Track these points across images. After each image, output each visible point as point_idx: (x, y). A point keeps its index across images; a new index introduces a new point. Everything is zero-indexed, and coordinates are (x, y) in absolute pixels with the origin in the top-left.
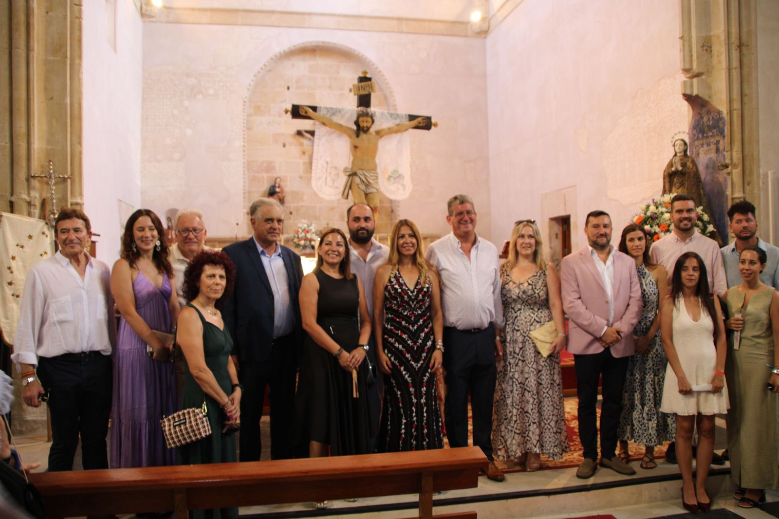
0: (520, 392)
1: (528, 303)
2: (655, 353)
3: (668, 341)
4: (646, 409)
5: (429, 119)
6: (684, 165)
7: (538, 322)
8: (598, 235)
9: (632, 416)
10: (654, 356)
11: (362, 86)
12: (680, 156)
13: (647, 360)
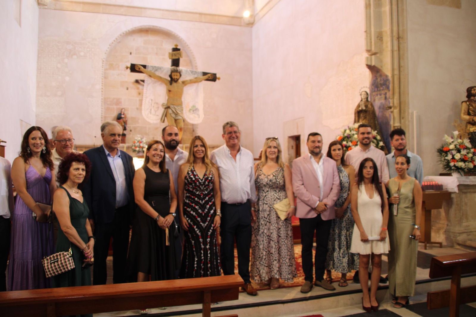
0: (268, 241)
1: (273, 187)
2: (347, 218)
3: (355, 211)
4: (342, 251)
5: (215, 75)
6: (366, 106)
7: (279, 199)
8: (315, 147)
9: (333, 255)
10: (347, 219)
11: (174, 54)
12: (364, 101)
13: (343, 222)
